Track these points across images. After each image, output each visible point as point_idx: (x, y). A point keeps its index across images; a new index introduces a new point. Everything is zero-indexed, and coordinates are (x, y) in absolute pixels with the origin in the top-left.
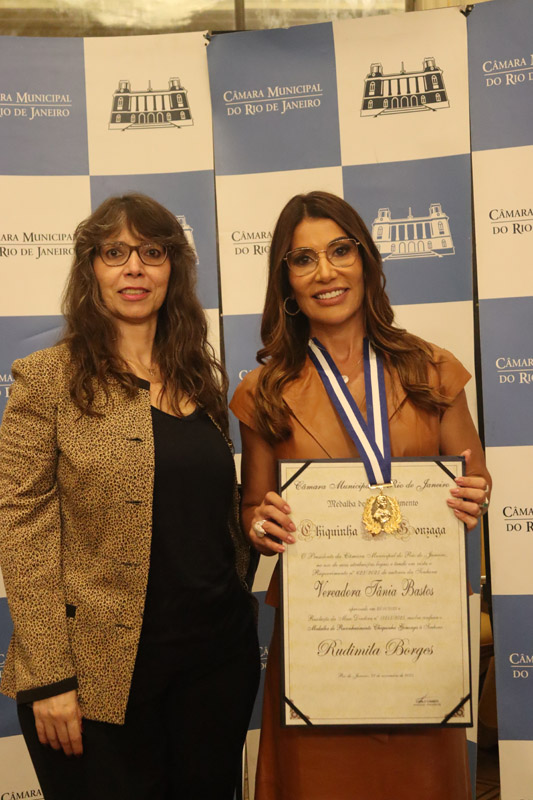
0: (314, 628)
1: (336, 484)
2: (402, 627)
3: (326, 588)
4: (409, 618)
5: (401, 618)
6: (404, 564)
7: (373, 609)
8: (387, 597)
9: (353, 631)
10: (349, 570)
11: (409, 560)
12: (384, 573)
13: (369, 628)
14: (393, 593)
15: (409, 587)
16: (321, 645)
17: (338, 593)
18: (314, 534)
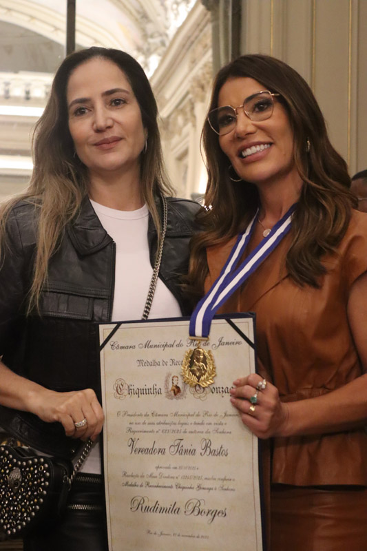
0: (127, 484)
1: (144, 345)
2: (199, 487)
3: (138, 445)
4: (206, 479)
5: (199, 478)
6: (202, 424)
7: (176, 468)
8: (188, 457)
9: (158, 488)
10: (156, 428)
11: (207, 420)
12: (185, 432)
13: (171, 487)
14: (192, 452)
15: (206, 447)
16: (133, 501)
17: (147, 451)
18: (126, 392)
